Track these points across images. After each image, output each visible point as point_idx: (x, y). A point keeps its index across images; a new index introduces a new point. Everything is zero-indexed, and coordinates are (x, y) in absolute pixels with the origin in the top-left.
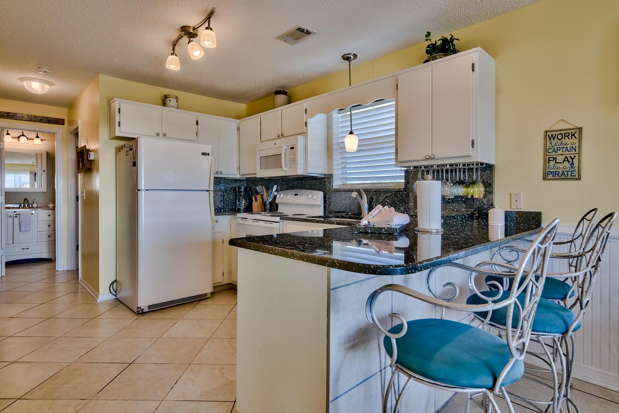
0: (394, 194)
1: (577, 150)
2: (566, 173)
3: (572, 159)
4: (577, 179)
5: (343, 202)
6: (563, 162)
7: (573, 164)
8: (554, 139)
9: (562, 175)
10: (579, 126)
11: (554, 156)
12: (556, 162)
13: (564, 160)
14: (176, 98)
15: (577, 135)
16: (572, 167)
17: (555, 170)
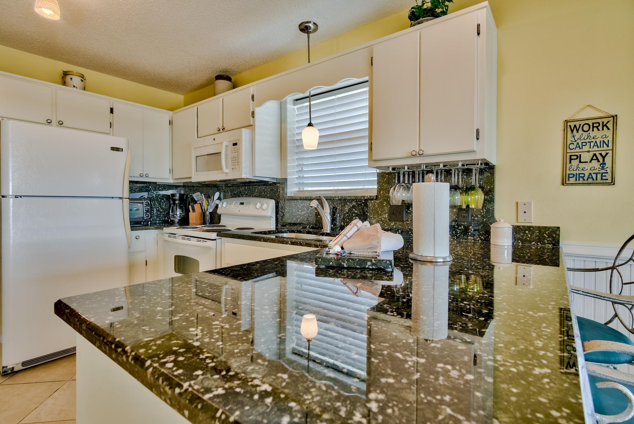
0: (363, 203)
1: (610, 145)
2: (594, 176)
3: (604, 158)
4: (609, 184)
5: (300, 213)
6: (590, 162)
7: (604, 164)
8: (578, 131)
9: (588, 178)
10: (613, 114)
11: (578, 154)
12: (580, 162)
13: (592, 159)
14: (82, 76)
15: (610, 125)
16: (603, 168)
17: (578, 172)
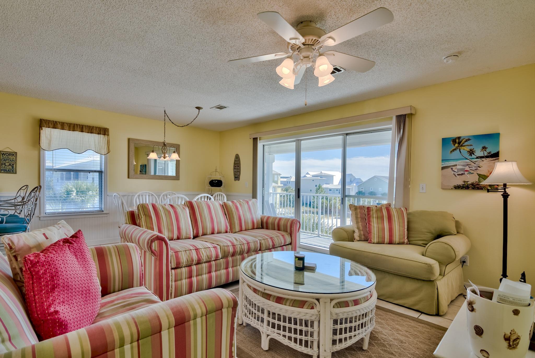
1: (15, 161)
2: (10, 171)
3: (13, 165)
4: (15, 173)
6: (9, 166)
7: (13, 167)
8: (4, 155)
9: (8, 171)
10: (16, 152)
11: (5, 163)
12: (5, 165)
13: (9, 165)
15: (15, 155)
16: (13, 168)
17: (5, 169)
